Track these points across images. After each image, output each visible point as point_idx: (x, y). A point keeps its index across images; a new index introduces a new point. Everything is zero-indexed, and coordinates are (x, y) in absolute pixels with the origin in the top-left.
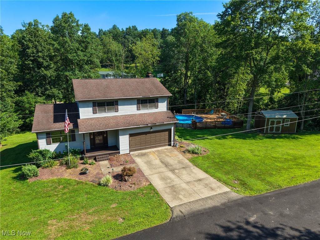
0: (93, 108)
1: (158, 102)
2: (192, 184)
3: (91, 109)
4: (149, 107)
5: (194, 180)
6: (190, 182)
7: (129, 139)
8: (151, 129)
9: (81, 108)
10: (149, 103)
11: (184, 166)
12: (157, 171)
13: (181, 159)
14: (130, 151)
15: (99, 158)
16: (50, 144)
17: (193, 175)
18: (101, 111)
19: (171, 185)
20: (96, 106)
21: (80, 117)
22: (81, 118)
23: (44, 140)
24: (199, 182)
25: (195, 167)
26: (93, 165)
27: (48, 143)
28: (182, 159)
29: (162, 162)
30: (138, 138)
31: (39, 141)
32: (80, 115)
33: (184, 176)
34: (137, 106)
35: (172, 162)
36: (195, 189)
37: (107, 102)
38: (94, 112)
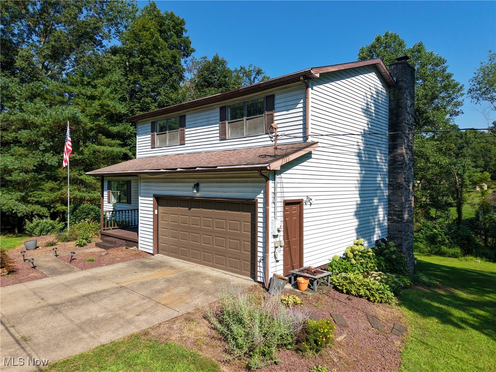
0: (151, 135)
1: (273, 109)
3: (148, 139)
4: (249, 129)
7: (154, 212)
9: (139, 134)
10: (249, 113)
20: (154, 131)
21: (137, 154)
22: (137, 157)
30: (174, 214)
32: (137, 151)
34: (219, 126)
38: (153, 145)
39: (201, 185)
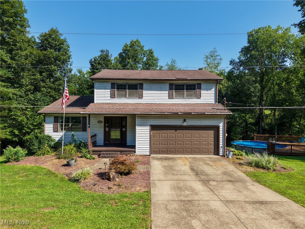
0: (111, 90)
1: (200, 89)
2: (236, 206)
3: (108, 92)
4: (187, 96)
5: (247, 200)
6: (234, 201)
7: (150, 134)
8: (184, 122)
9: (97, 89)
10: (187, 89)
11: (232, 179)
12: (176, 177)
13: (229, 170)
14: (151, 152)
15: (104, 154)
16: (57, 131)
17: (245, 193)
18: (120, 96)
19: (187, 199)
20: (115, 89)
21: (95, 100)
22: (95, 102)
23: (51, 126)
24: (258, 204)
25: (256, 184)
26: (90, 159)
27: (55, 130)
28: (231, 171)
29: (192, 169)
30: (164, 134)
31: (46, 125)
32: (95, 98)
33: (223, 191)
34: (169, 92)
35: (210, 172)
36: (243, 216)
37: (128, 85)
38: (113, 96)
39: (187, 120)
